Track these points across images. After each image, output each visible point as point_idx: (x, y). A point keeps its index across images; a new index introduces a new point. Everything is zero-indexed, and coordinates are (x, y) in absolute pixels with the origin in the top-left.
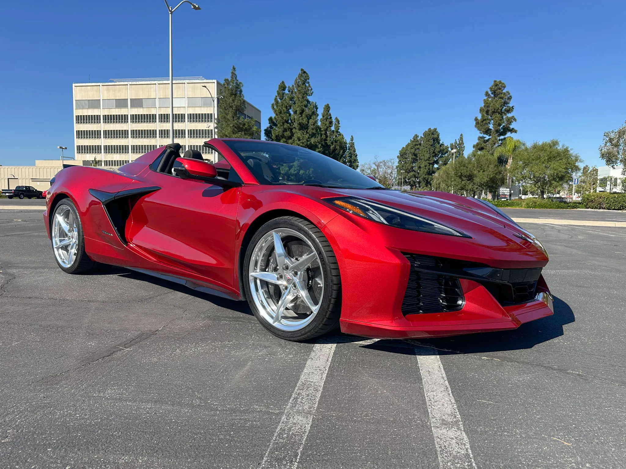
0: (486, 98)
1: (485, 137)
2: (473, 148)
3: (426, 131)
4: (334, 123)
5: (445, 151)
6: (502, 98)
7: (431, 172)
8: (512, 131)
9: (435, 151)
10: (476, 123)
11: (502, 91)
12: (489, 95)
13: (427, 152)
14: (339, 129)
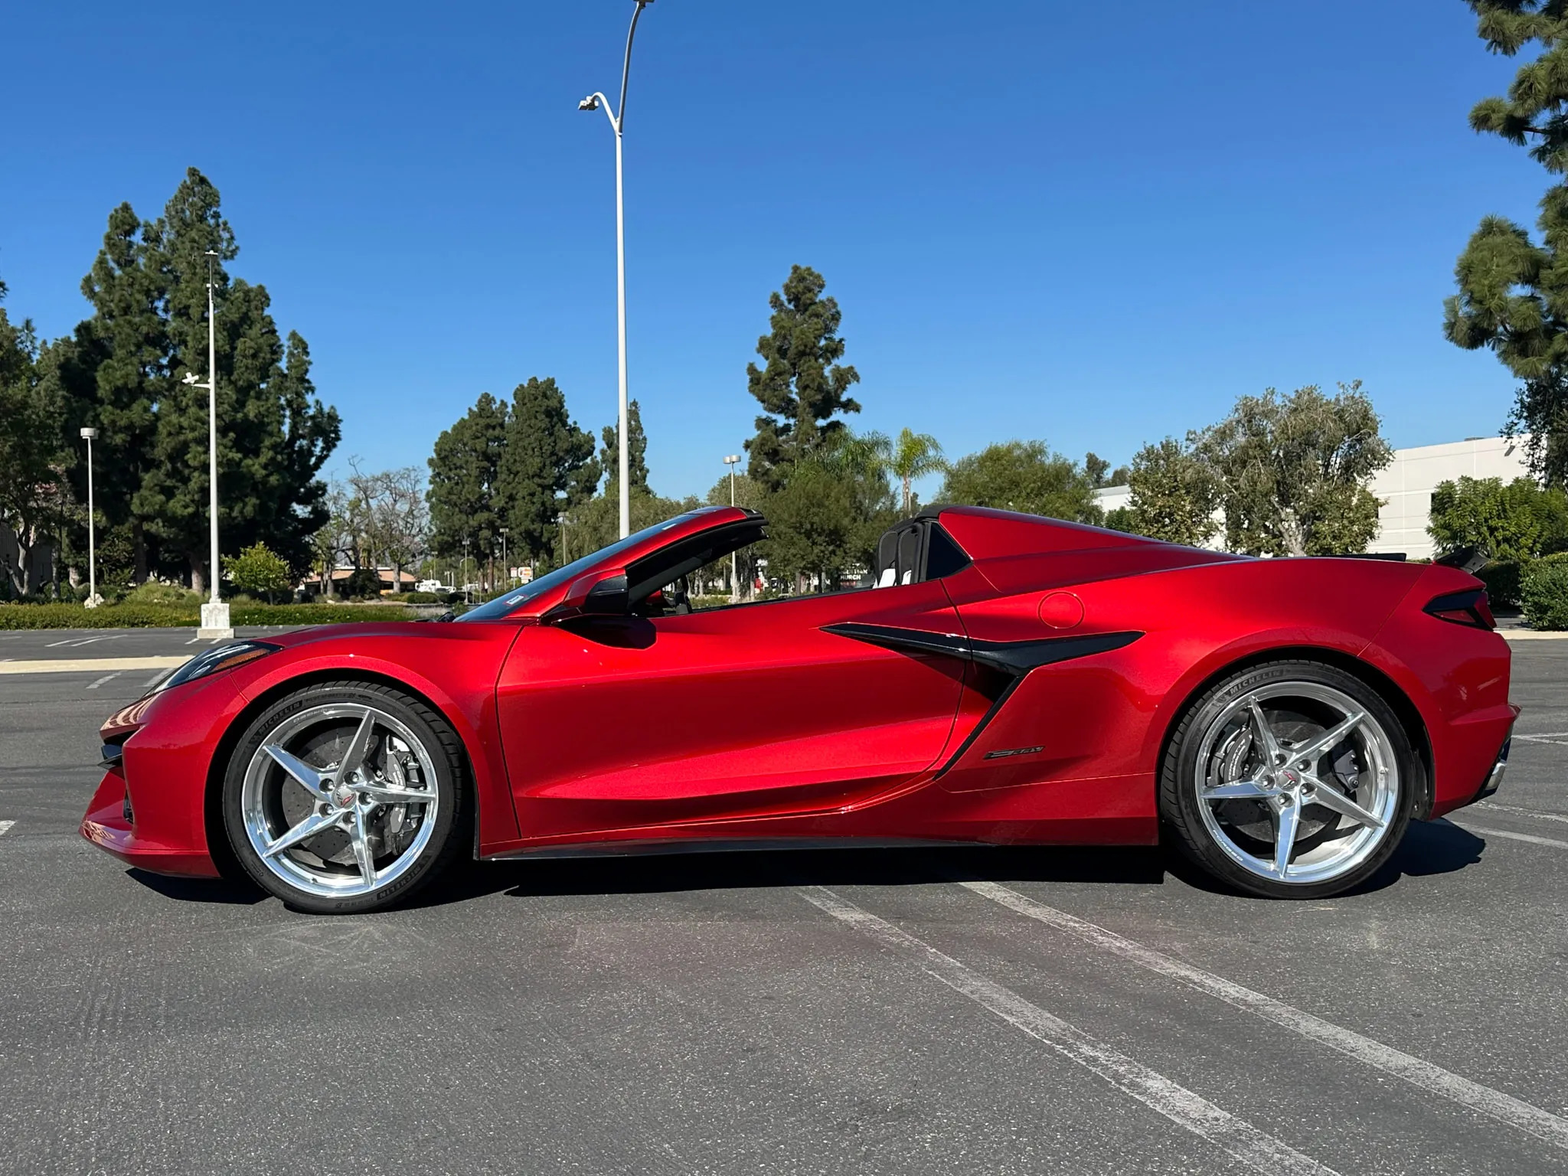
0: (774, 312)
1: (774, 421)
2: (743, 450)
3: (522, 386)
4: (286, 351)
5: (585, 449)
6: (818, 316)
7: (549, 513)
8: (850, 406)
9: (557, 448)
10: (751, 380)
11: (816, 295)
12: (782, 304)
13: (533, 449)
14: (307, 371)
